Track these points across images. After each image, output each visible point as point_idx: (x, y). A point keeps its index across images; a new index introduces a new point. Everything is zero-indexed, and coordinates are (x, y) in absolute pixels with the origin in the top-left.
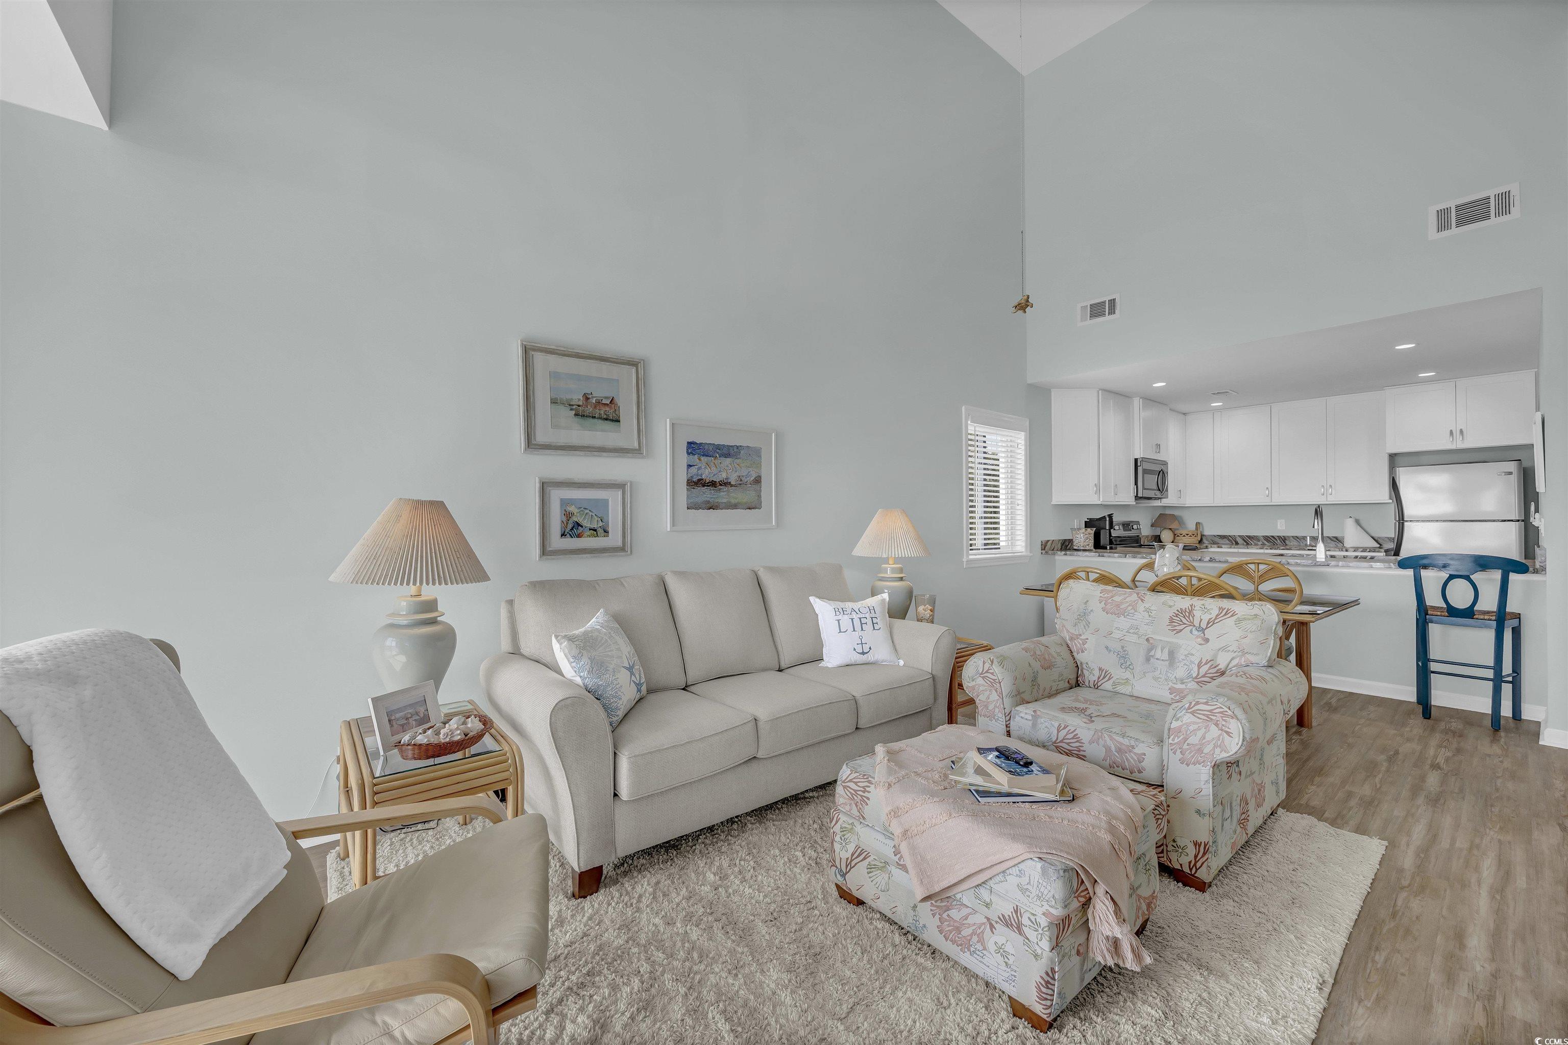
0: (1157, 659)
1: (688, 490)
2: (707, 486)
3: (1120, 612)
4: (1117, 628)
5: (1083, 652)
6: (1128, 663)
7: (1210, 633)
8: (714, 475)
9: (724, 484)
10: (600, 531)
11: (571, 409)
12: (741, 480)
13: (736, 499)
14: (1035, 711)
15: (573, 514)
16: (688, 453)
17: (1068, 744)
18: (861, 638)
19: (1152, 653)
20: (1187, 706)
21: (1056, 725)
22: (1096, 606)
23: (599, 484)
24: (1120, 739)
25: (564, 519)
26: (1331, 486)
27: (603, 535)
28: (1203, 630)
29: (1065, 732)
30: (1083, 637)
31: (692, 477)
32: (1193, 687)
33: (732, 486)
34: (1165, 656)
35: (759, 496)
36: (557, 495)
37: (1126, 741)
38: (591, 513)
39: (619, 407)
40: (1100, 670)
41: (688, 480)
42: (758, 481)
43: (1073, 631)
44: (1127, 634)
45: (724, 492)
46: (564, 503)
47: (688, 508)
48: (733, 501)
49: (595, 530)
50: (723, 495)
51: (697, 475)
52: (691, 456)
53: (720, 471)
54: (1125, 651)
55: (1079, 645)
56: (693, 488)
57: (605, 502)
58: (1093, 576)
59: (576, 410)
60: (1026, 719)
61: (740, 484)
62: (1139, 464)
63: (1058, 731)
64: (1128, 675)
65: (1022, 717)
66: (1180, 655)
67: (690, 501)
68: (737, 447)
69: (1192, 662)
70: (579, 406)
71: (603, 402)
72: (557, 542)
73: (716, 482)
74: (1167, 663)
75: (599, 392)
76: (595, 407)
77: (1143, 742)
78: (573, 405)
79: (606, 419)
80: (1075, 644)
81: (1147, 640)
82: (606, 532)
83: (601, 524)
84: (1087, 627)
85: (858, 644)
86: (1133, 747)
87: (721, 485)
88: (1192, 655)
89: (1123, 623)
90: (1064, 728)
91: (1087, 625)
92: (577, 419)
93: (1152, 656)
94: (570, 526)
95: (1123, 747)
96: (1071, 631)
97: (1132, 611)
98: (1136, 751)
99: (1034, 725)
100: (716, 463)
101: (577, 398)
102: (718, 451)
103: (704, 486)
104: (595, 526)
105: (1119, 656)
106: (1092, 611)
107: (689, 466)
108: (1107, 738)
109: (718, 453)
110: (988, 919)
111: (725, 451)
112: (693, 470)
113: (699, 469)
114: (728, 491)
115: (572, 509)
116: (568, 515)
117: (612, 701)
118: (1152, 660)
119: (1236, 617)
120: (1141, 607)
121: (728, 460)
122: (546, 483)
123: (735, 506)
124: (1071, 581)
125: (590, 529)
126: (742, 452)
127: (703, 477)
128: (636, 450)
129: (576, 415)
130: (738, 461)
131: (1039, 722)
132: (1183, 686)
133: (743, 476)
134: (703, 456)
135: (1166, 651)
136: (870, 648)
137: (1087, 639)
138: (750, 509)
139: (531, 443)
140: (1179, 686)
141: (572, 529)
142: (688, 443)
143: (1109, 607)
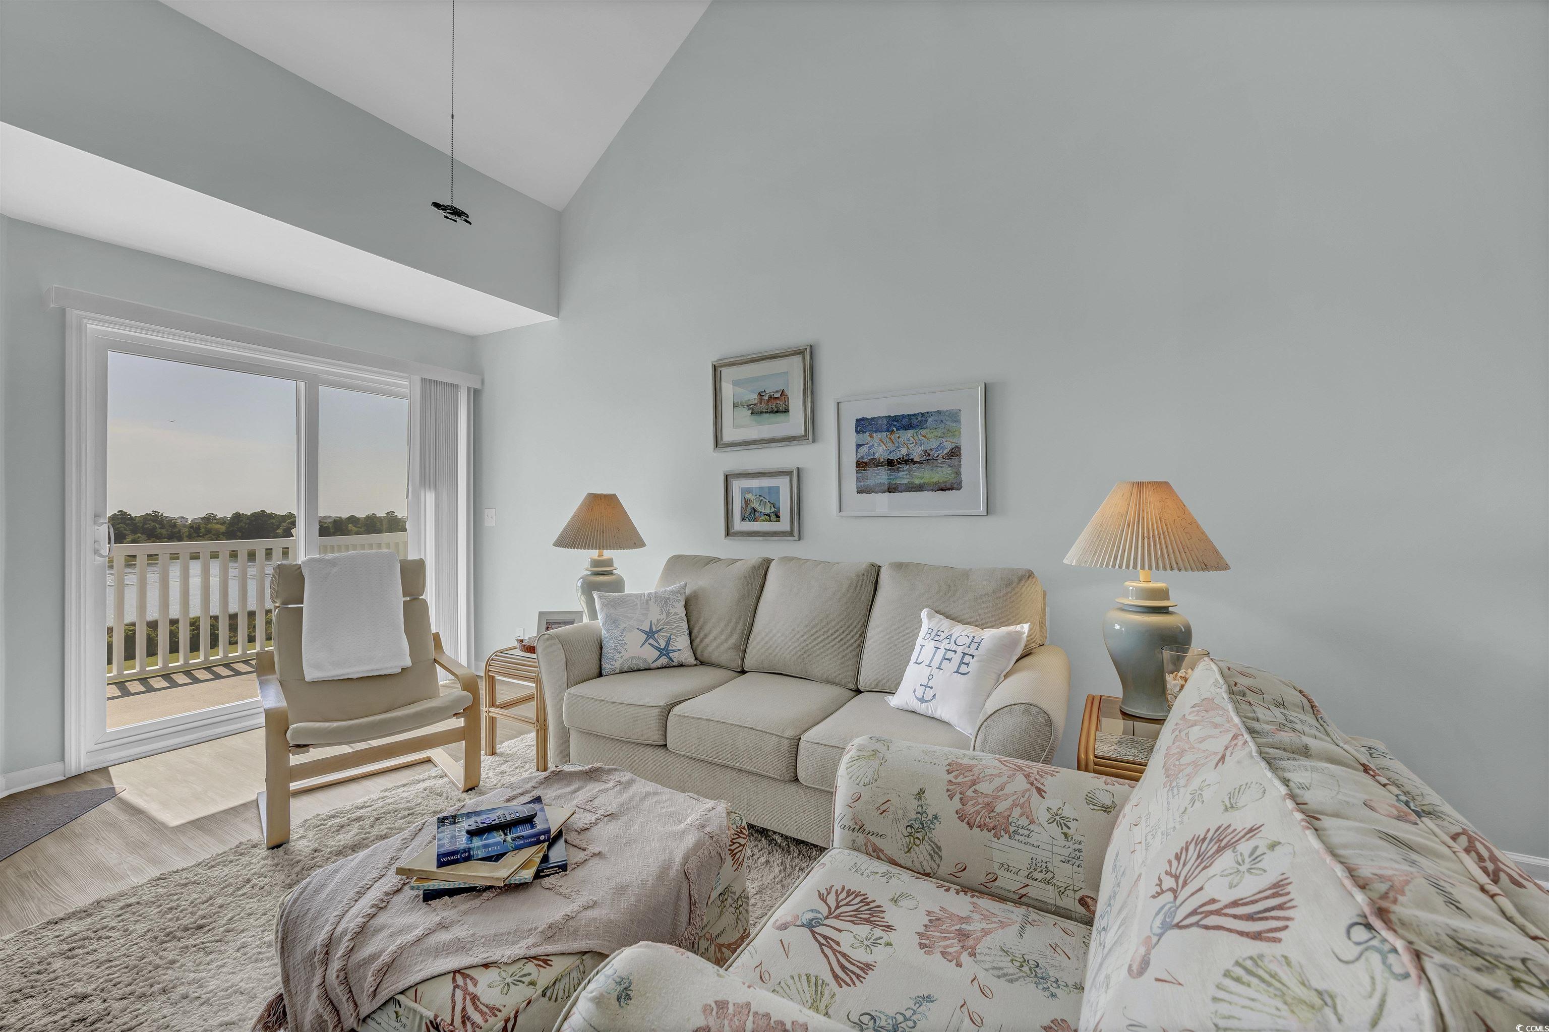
1: (857, 472)
2: (882, 466)
8: (891, 452)
9: (905, 461)
10: (773, 516)
11: (749, 409)
12: (929, 455)
13: (922, 478)
15: (751, 501)
16: (857, 432)
18: (930, 678)
23: (769, 473)
25: (744, 506)
27: (775, 519)
31: (862, 457)
33: (915, 463)
35: (958, 473)
36: (737, 486)
38: (764, 500)
39: (788, 398)
41: (857, 462)
42: (955, 453)
45: (904, 471)
46: (744, 491)
47: (858, 492)
48: (917, 482)
49: (769, 516)
50: (903, 476)
51: (869, 455)
52: (861, 435)
53: (898, 447)
56: (864, 470)
57: (777, 489)
59: (752, 409)
61: (928, 459)
67: (860, 484)
68: (923, 415)
70: (755, 405)
71: (775, 396)
72: (738, 525)
73: (892, 460)
75: (771, 388)
76: (768, 402)
78: (750, 405)
79: (777, 412)
82: (778, 517)
83: (773, 510)
85: (921, 685)
87: (899, 463)
92: (755, 417)
94: (749, 511)
100: (893, 438)
101: (753, 397)
102: (895, 423)
103: (877, 466)
104: (768, 511)
107: (858, 446)
109: (895, 426)
111: (905, 422)
112: (864, 450)
113: (870, 447)
114: (910, 470)
115: (749, 496)
116: (747, 502)
117: (609, 651)
121: (910, 433)
122: (729, 475)
123: (920, 488)
125: (764, 515)
126: (930, 420)
127: (876, 456)
128: (803, 436)
129: (752, 413)
130: (924, 432)
133: (931, 450)
134: (876, 432)
136: (934, 696)
138: (942, 490)
139: (717, 442)
141: (750, 514)
142: (857, 420)
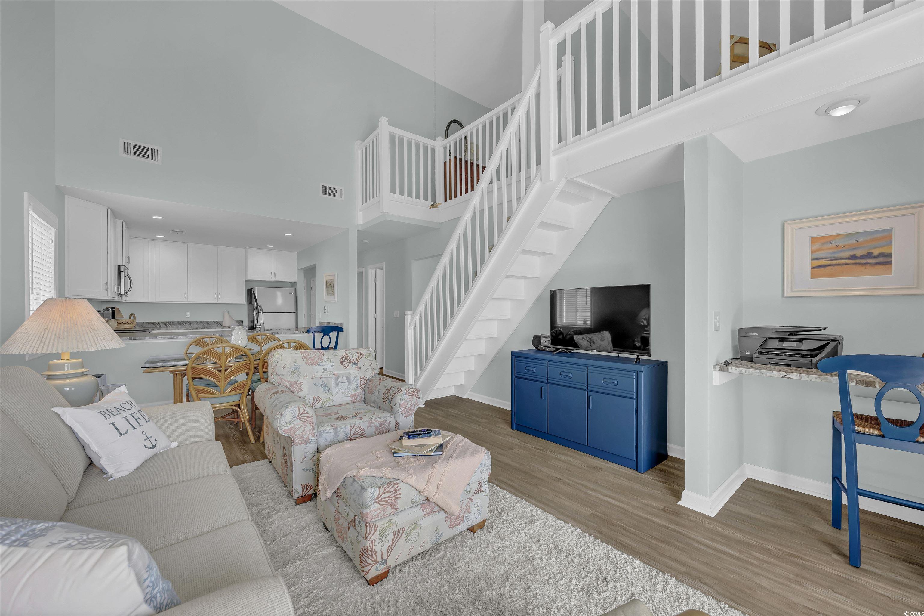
0: (342, 383)
3: (316, 364)
4: (317, 372)
5: (301, 390)
6: (328, 389)
7: (359, 364)
14: (332, 426)
17: (357, 434)
18: (144, 433)
19: (339, 381)
20: (405, 392)
21: (349, 427)
22: (300, 361)
24: (380, 420)
26: (220, 294)
28: (357, 364)
29: (354, 429)
30: (299, 382)
32: (359, 391)
34: (345, 380)
37: (382, 419)
40: (313, 398)
43: (290, 380)
44: (322, 374)
54: (324, 383)
55: (298, 387)
58: (292, 345)
60: (330, 432)
62: (122, 270)
63: (351, 430)
64: (329, 396)
65: (327, 433)
66: (352, 378)
69: (357, 380)
74: (347, 383)
77: (389, 416)
80: (295, 387)
81: (334, 374)
84: (299, 376)
85: (144, 440)
86: (386, 421)
88: (357, 376)
89: (319, 368)
90: (354, 427)
91: (299, 374)
93: (339, 382)
95: (382, 422)
96: (289, 380)
97: (321, 361)
98: (387, 422)
99: (336, 433)
105: (322, 387)
106: (300, 365)
108: (375, 422)
110: (469, 498)
118: (340, 384)
119: (364, 356)
120: (325, 358)
124: (279, 350)
131: (338, 431)
132: (355, 392)
135: (345, 377)
136: (158, 440)
137: (302, 382)
140: (354, 393)
143: (309, 361)
